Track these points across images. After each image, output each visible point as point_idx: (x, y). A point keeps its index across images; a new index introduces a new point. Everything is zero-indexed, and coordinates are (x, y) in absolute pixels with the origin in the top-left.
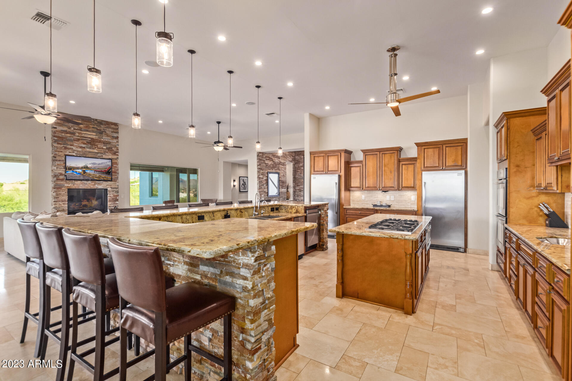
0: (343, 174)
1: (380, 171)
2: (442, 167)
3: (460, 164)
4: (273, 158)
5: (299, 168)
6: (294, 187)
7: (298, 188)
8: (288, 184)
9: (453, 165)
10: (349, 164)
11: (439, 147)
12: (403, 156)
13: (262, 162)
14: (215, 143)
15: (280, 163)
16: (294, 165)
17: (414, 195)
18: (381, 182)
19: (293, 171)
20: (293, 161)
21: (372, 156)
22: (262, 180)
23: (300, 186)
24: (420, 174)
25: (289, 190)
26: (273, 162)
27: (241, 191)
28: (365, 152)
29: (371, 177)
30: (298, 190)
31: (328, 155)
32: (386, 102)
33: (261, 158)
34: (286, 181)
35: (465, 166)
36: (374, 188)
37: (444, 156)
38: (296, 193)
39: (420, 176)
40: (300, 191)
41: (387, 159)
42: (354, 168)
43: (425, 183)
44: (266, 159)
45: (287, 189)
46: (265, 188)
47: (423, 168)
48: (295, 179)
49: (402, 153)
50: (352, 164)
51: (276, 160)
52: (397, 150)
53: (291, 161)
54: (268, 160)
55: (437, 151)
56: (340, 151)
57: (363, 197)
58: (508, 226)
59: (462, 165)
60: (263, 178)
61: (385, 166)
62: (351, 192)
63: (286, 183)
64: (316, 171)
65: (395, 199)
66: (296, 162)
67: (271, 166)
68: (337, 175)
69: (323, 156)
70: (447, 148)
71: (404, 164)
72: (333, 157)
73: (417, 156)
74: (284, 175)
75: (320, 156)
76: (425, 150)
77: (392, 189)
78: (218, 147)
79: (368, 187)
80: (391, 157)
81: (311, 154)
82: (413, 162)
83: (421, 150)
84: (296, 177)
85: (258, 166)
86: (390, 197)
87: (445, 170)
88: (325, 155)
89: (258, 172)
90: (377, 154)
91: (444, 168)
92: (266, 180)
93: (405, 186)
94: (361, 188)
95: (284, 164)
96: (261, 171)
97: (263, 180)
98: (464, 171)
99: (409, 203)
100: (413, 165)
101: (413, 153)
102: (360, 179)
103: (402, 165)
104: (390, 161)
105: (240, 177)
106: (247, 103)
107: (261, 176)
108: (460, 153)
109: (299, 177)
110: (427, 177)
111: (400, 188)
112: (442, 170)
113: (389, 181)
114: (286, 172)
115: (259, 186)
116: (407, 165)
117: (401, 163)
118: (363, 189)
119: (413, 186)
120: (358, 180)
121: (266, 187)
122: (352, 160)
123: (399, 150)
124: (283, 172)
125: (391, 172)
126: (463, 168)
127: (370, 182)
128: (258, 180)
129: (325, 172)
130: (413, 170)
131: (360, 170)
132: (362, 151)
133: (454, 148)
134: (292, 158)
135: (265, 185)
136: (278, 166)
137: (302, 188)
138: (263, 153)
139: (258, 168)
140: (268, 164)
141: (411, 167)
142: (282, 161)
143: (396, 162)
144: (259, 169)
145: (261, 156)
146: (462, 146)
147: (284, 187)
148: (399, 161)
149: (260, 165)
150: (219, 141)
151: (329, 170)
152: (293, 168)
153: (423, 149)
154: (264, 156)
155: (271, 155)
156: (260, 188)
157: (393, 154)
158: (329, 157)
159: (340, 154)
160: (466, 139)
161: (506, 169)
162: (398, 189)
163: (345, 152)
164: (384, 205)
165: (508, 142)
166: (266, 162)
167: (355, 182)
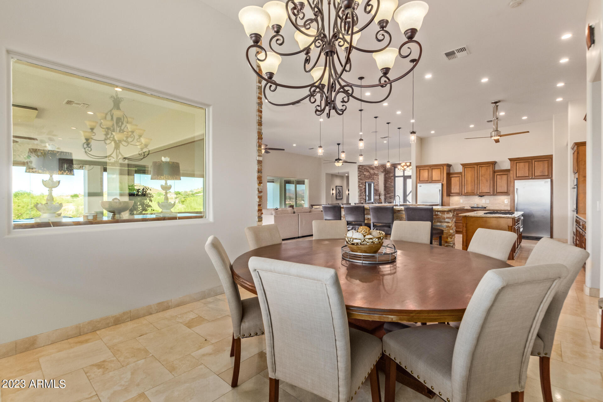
0: (445, 182)
1: (477, 181)
2: (532, 176)
3: (546, 174)
4: (369, 170)
5: (390, 178)
6: (385, 195)
7: (389, 196)
8: (380, 193)
9: (540, 175)
10: (450, 175)
11: (529, 162)
12: (497, 168)
13: (362, 173)
14: (336, 160)
15: (374, 174)
16: (385, 175)
17: (507, 198)
18: (478, 188)
19: (384, 180)
20: (384, 171)
21: (470, 169)
22: (361, 188)
23: (391, 194)
24: (513, 182)
25: (381, 197)
26: (370, 173)
27: (337, 198)
28: (464, 165)
29: (470, 185)
30: (389, 197)
31: (432, 168)
32: (490, 136)
33: (361, 170)
34: (379, 189)
35: (551, 175)
36: (472, 194)
37: (533, 168)
38: (387, 200)
39: (513, 183)
40: (391, 198)
41: (483, 171)
42: (454, 178)
43: (517, 189)
44: (365, 171)
45: (380, 196)
46: (364, 196)
47: (515, 178)
48: (386, 188)
49: (496, 165)
50: (451, 175)
51: (372, 172)
52: (492, 164)
53: (383, 172)
54: (366, 171)
55: (527, 164)
56: (442, 165)
57: (461, 201)
58: (579, 215)
59: (549, 175)
60: (362, 187)
61: (482, 176)
62: (451, 197)
63: (379, 191)
64: (421, 181)
65: (490, 202)
66: (386, 172)
67: (368, 177)
68: (441, 184)
69: (428, 169)
70: (536, 162)
71: (498, 175)
72: (436, 170)
73: (510, 168)
74: (377, 184)
75: (425, 169)
76: (517, 164)
77: (488, 194)
78: (338, 163)
79: (467, 193)
80: (487, 169)
81: (416, 168)
82: (506, 173)
83: (514, 164)
84: (387, 185)
85: (358, 177)
86: (486, 201)
87: (534, 179)
88: (429, 168)
89: (359, 182)
90: (475, 167)
91: (533, 177)
92: (364, 188)
93: (500, 192)
94: (460, 194)
95: (377, 175)
96: (361, 181)
97: (363, 188)
98: (549, 180)
99: (502, 205)
100: (506, 176)
101: (507, 165)
102: (460, 187)
103: (497, 175)
104: (486, 173)
105: (336, 186)
106: (371, 132)
107: (361, 185)
108: (546, 166)
109: (389, 186)
110: (518, 184)
111: (495, 193)
112: (532, 179)
113: (485, 188)
114: (379, 182)
115: (360, 194)
116: (501, 176)
117: (496, 174)
118: (462, 194)
119: (506, 192)
120: (458, 188)
121: (365, 194)
122: (451, 172)
123: (494, 163)
124: (377, 181)
125: (487, 181)
126: (549, 177)
127: (469, 188)
128: (358, 189)
129: (429, 182)
130: (506, 180)
131: (460, 179)
132: (462, 164)
133: (542, 162)
134: (383, 169)
135: (364, 193)
136: (373, 176)
137: (393, 196)
138: (362, 166)
139: (358, 179)
140: (365, 175)
141: (505, 177)
142: (376, 172)
143: (491, 173)
144: (360, 179)
145: (362, 169)
146: (548, 160)
147: (377, 195)
148: (494, 172)
149: (360, 176)
150: (339, 158)
151: (433, 180)
152: (384, 178)
153: (515, 164)
154: (363, 168)
155: (368, 167)
156: (360, 195)
157: (489, 167)
158: (433, 170)
159: (442, 167)
160: (552, 155)
161: (577, 178)
162: (494, 195)
163: (447, 166)
164: (480, 207)
165: (578, 162)
166: (365, 173)
167: (455, 188)
